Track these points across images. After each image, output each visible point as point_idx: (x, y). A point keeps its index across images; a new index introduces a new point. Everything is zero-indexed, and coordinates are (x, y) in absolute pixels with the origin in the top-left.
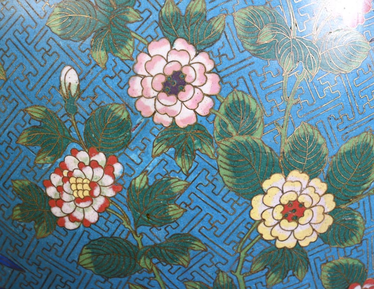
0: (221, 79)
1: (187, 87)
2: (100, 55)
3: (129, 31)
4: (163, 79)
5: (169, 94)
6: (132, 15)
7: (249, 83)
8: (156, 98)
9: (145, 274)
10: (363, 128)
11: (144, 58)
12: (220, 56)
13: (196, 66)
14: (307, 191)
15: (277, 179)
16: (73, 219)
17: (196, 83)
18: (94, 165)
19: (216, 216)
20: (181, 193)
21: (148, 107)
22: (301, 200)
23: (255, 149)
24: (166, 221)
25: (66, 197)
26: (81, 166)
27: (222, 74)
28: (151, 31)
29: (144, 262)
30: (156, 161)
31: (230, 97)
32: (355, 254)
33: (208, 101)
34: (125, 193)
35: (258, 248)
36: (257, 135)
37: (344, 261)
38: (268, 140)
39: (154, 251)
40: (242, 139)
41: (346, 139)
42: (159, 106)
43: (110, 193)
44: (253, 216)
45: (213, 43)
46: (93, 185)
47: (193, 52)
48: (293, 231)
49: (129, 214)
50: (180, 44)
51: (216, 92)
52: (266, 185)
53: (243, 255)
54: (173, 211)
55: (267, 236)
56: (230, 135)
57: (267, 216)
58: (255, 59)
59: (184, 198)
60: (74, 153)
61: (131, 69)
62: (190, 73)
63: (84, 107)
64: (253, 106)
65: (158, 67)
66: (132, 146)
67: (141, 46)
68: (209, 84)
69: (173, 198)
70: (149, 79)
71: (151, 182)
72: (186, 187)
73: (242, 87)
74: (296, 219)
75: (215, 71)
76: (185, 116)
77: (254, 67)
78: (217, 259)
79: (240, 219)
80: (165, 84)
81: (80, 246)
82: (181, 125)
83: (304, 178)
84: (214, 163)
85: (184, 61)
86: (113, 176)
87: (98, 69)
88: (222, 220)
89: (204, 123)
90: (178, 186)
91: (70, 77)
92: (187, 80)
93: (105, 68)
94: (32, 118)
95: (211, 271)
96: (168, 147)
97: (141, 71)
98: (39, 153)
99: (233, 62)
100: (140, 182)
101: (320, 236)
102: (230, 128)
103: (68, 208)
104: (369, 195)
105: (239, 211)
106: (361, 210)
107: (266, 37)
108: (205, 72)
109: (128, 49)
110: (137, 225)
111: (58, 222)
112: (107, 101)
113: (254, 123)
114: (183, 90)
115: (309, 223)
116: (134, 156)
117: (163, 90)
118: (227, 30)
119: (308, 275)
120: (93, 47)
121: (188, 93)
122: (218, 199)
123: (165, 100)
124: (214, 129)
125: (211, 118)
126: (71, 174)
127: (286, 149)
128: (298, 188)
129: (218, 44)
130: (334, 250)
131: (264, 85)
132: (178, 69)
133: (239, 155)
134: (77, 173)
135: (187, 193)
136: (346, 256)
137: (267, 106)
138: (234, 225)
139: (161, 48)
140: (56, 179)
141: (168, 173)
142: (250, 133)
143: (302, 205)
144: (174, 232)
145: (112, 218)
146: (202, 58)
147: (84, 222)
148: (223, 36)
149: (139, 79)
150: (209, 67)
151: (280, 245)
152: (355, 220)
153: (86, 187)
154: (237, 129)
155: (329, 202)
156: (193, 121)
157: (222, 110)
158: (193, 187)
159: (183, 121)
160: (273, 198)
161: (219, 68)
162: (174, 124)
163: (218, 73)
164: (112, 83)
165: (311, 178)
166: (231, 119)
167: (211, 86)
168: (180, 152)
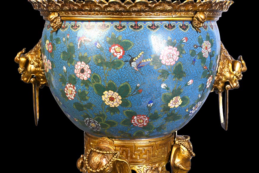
0: (91, 70)
1: (85, 72)
2: (69, 64)
3: (73, 59)
4: (80, 70)
5: (82, 73)
6: (74, 56)
7: (97, 71)
8: (79, 74)
9: (85, 111)
10: (125, 81)
11: (76, 65)
12: (91, 65)
13: (86, 67)
14: (114, 95)
15: (106, 92)
16: (70, 98)
17: (86, 71)
18: (71, 87)
19: (95, 100)
20: (88, 94)
21: (78, 76)
22: (113, 96)
23: (100, 85)
24: (86, 100)
25: (68, 93)
26: (69, 87)
27: (91, 69)
28: (77, 60)
29: (85, 108)
30: (82, 87)
31: (93, 74)
32: (131, 109)
33: (89, 75)
34: (77, 93)
35: (106, 107)
36: (100, 82)
37: (129, 111)
38: (103, 83)
39: (85, 106)
40: (97, 83)
41: (121, 84)
42: (80, 76)
43: (75, 93)
44: (103, 100)
45: (89, 63)
46: (72, 91)
47: (85, 64)
48: (113, 103)
49: (79, 98)
50: (83, 63)
51: (90, 73)
52: (104, 93)
53: (103, 108)
54: (87, 98)
55: (107, 104)
56: (94, 82)
57: (106, 100)
58: (97, 66)
59: (88, 95)
60: (68, 84)
61: (74, 67)
62: (85, 69)
63: (68, 75)
64: (98, 76)
65: (79, 67)
66: (77, 83)
67: (76, 63)
68: (89, 71)
69: (86, 95)
70: (78, 70)
71: (82, 91)
72: (88, 93)
73: (95, 72)
74: (113, 101)
75: (90, 68)
76: (85, 78)
77: (98, 68)
78: (98, 109)
79: (100, 100)
80: (81, 71)
81: (72, 105)
82: (85, 80)
83: (112, 92)
84: (92, 88)
85: (84, 66)
86: (74, 89)
87: (69, 67)
88: (97, 100)
89: (89, 79)
90: (87, 93)
91: (65, 68)
92: (85, 70)
93: (70, 67)
94: (60, 76)
95: (98, 111)
96: (83, 84)
97: (76, 68)
98: (62, 84)
99: (93, 67)
100: (79, 91)
101: (120, 105)
102: (94, 81)
103: (69, 95)
104: (130, 96)
105: (100, 99)
106: (129, 99)
107: (100, 61)
108: (88, 69)
109: (73, 64)
110: (81, 100)
111: (68, 98)
112: (71, 74)
113: (99, 80)
114: (84, 72)
115: (116, 102)
116: (77, 86)
117: (81, 72)
118: (92, 60)
119: (120, 113)
120: (68, 62)
121: (85, 73)
122: (95, 96)
123: (81, 74)
124: (91, 81)
125: (90, 78)
126: (68, 88)
127: (107, 86)
128: (112, 94)
129: (90, 63)
130: (125, 108)
131: (100, 72)
132: (83, 68)
133: (97, 87)
134: (69, 88)
135: (89, 94)
136: (128, 110)
137: (101, 76)
138: (100, 102)
139: (79, 63)
140: (66, 89)
141: (84, 90)
142: (99, 82)
143: (113, 98)
144: (88, 102)
145: (76, 98)
146: (87, 66)
147: (72, 99)
148: (91, 62)
149: (76, 70)
150: (89, 68)
151: (111, 106)
152: (127, 101)
153: (71, 91)
154: (96, 81)
155: (120, 97)
156: (87, 79)
157: (92, 77)
158: (89, 93)
159: (85, 79)
160: (106, 96)
161: (91, 68)
162: (83, 79)
163: (90, 69)
164: (72, 70)
165: (114, 92)
166: (94, 79)
167: (89, 72)
168: (86, 85)
